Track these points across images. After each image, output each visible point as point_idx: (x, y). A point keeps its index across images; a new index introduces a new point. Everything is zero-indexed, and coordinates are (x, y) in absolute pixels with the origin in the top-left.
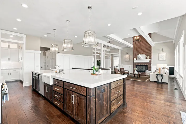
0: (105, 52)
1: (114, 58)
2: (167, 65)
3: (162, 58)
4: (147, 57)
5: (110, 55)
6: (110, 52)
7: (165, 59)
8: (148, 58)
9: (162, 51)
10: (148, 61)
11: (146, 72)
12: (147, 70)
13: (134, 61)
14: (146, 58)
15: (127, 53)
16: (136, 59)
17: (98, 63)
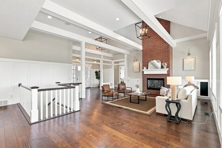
0: (104, 58)
1: (120, 67)
2: (195, 79)
3: (188, 66)
4: (163, 65)
5: (113, 63)
6: (112, 59)
7: (193, 69)
8: (165, 66)
9: (189, 54)
10: (164, 71)
11: (161, 90)
12: (164, 86)
13: (143, 72)
14: (162, 67)
15: (135, 60)
16: (147, 68)
17: (97, 75)
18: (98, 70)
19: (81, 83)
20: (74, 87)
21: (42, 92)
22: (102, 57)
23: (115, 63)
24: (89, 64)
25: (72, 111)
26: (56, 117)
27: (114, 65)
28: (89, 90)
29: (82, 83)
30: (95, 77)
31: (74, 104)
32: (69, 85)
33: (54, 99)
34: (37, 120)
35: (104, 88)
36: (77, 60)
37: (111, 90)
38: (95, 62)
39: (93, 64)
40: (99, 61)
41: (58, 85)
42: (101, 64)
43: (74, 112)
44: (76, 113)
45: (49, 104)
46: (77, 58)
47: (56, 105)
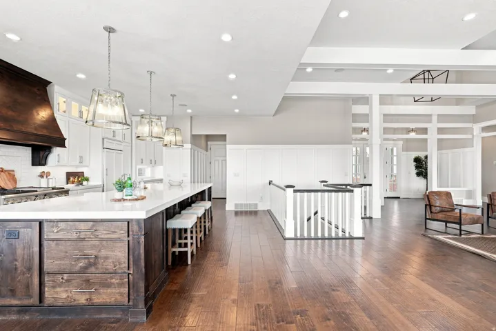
0: (439, 122)
5: (477, 131)
17: (421, 167)
18: (422, 155)
19: (370, 185)
20: (352, 191)
21: (298, 194)
22: (435, 118)
23: (484, 129)
24: (394, 140)
25: (347, 235)
26: (319, 239)
27: (483, 138)
28: (396, 204)
29: (373, 185)
30: (414, 171)
31: (351, 222)
32: (344, 187)
33: (316, 213)
34: (293, 236)
35: (432, 201)
36: (365, 134)
37: (455, 207)
38: (413, 135)
39: (407, 140)
40: (425, 131)
41: (324, 185)
42: (432, 137)
43: (352, 238)
44: (355, 241)
45: (309, 219)
46: (364, 130)
47: (320, 220)
